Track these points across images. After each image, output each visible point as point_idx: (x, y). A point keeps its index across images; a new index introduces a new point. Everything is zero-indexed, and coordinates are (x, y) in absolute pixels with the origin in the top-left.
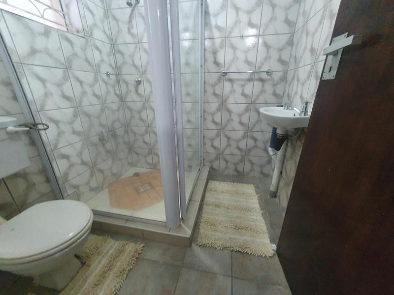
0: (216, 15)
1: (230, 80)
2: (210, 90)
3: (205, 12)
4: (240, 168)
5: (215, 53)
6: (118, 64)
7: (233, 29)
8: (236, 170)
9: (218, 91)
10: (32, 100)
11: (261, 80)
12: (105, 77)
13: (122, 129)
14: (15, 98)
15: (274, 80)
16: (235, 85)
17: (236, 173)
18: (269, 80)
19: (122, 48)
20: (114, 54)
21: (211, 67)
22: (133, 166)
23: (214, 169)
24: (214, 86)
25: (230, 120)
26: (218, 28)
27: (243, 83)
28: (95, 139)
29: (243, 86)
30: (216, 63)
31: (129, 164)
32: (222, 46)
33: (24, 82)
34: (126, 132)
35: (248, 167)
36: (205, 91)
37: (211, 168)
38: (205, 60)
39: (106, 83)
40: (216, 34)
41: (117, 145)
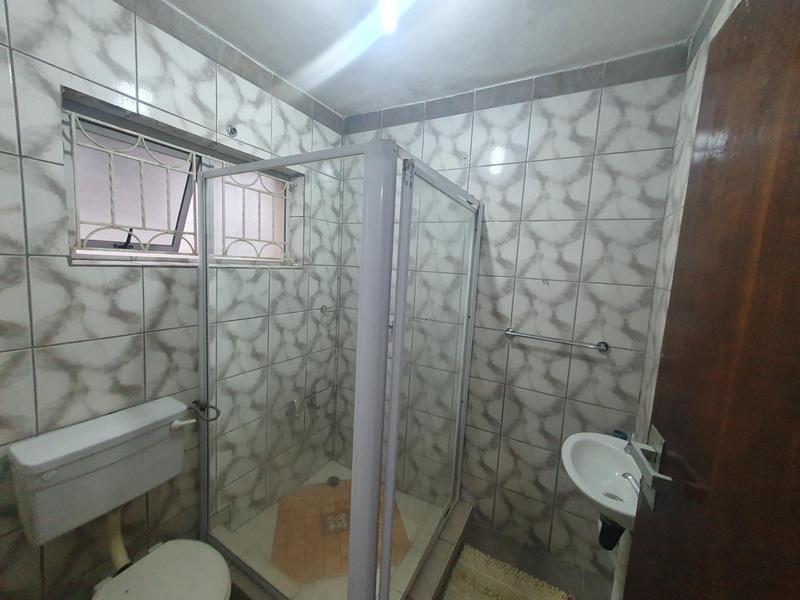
0: (499, 244)
1: (522, 347)
2: (482, 357)
3: (482, 238)
4: (542, 531)
5: (494, 298)
6: (342, 293)
7: (528, 266)
8: (532, 534)
9: (498, 360)
10: (214, 367)
11: (586, 358)
12: (318, 314)
13: (328, 391)
14: (196, 369)
15: (614, 364)
16: (531, 358)
17: (531, 542)
18: (603, 361)
19: (352, 272)
20: (339, 278)
21: (488, 320)
22: (332, 459)
23: (481, 514)
24: (490, 351)
25: (519, 420)
26: (503, 262)
27: (548, 356)
28: (280, 415)
29: (547, 362)
30: (496, 314)
31: (327, 454)
32: (509, 289)
33: (212, 346)
34: (334, 395)
35: (559, 538)
36: (473, 357)
37: (476, 510)
38: (477, 307)
39: (317, 323)
40: (498, 269)
41: (313, 421)
